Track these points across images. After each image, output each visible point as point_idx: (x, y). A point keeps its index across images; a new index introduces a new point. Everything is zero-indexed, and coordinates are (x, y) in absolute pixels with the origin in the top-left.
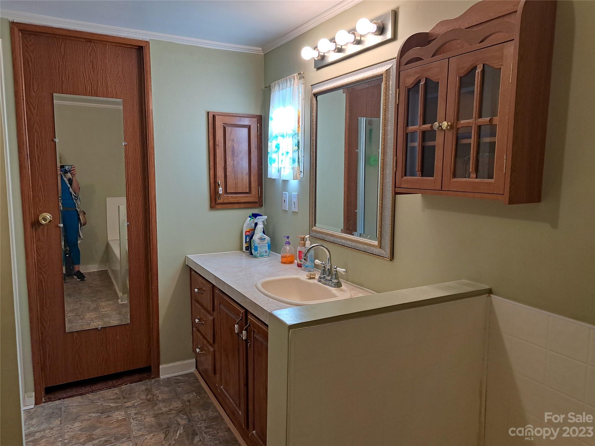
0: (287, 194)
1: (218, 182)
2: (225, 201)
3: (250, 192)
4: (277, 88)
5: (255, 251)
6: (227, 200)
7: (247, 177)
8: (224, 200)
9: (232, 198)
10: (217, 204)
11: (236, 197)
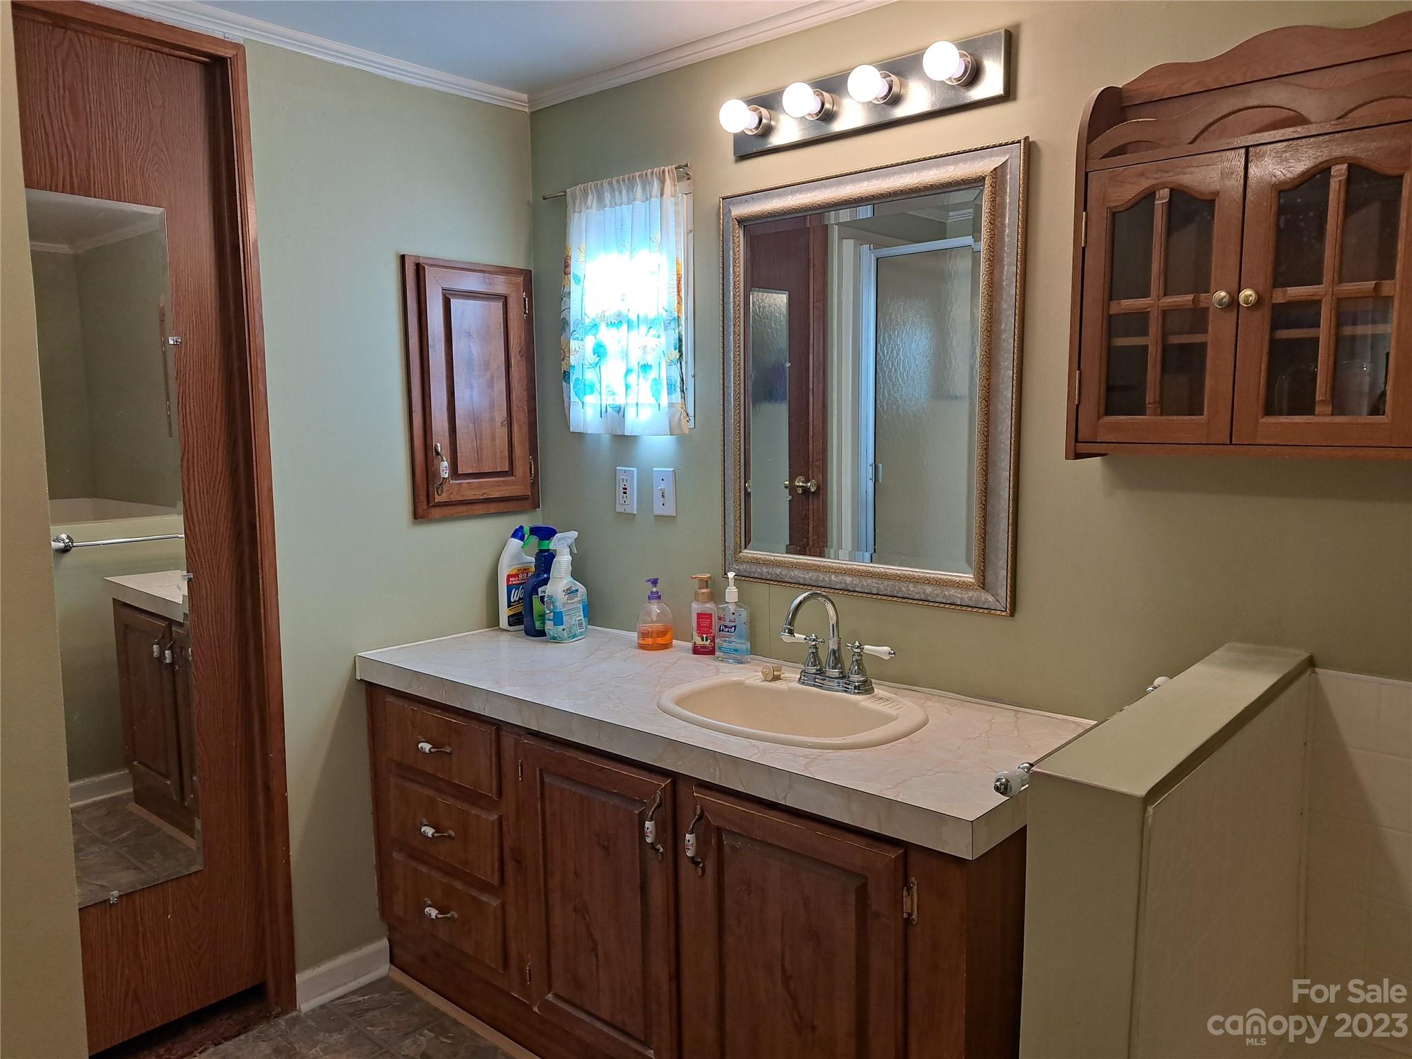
0: (633, 471)
1: (436, 445)
2: (454, 498)
3: (510, 472)
4: (592, 199)
5: (554, 625)
6: (457, 494)
7: (502, 433)
8: (451, 494)
9: (469, 489)
10: (433, 506)
11: (480, 486)
